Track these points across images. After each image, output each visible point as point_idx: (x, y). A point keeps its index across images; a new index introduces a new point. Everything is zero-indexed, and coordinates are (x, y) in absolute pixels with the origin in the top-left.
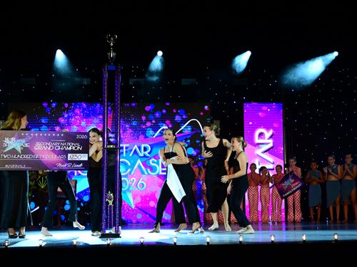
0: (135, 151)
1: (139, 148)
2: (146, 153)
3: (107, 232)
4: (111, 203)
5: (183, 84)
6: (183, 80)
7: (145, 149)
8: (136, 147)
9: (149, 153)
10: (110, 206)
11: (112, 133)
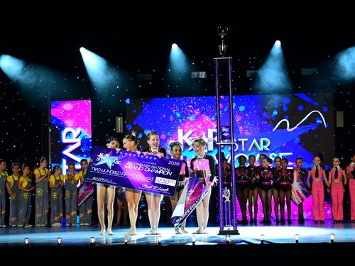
0: (254, 146)
1: (259, 142)
2: (266, 147)
3: (226, 229)
4: (228, 199)
5: (303, 74)
6: (303, 70)
7: (265, 143)
8: (255, 141)
9: (268, 147)
10: (228, 202)
11: (226, 127)
